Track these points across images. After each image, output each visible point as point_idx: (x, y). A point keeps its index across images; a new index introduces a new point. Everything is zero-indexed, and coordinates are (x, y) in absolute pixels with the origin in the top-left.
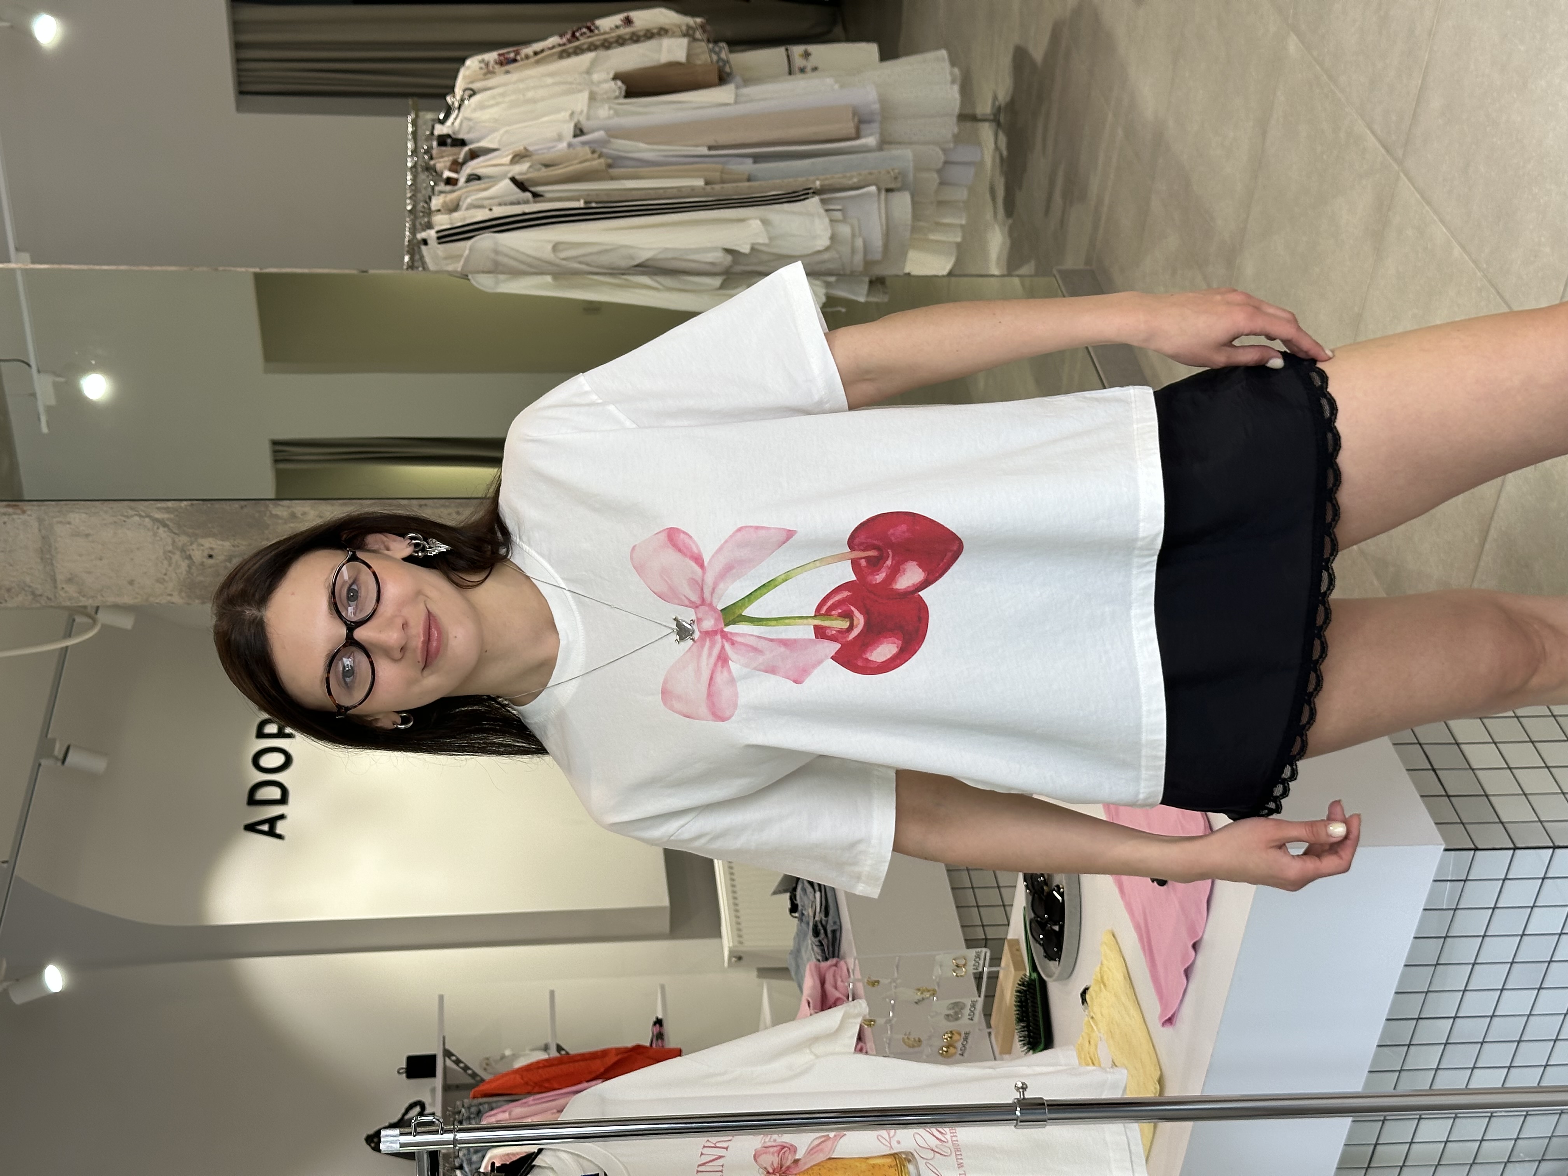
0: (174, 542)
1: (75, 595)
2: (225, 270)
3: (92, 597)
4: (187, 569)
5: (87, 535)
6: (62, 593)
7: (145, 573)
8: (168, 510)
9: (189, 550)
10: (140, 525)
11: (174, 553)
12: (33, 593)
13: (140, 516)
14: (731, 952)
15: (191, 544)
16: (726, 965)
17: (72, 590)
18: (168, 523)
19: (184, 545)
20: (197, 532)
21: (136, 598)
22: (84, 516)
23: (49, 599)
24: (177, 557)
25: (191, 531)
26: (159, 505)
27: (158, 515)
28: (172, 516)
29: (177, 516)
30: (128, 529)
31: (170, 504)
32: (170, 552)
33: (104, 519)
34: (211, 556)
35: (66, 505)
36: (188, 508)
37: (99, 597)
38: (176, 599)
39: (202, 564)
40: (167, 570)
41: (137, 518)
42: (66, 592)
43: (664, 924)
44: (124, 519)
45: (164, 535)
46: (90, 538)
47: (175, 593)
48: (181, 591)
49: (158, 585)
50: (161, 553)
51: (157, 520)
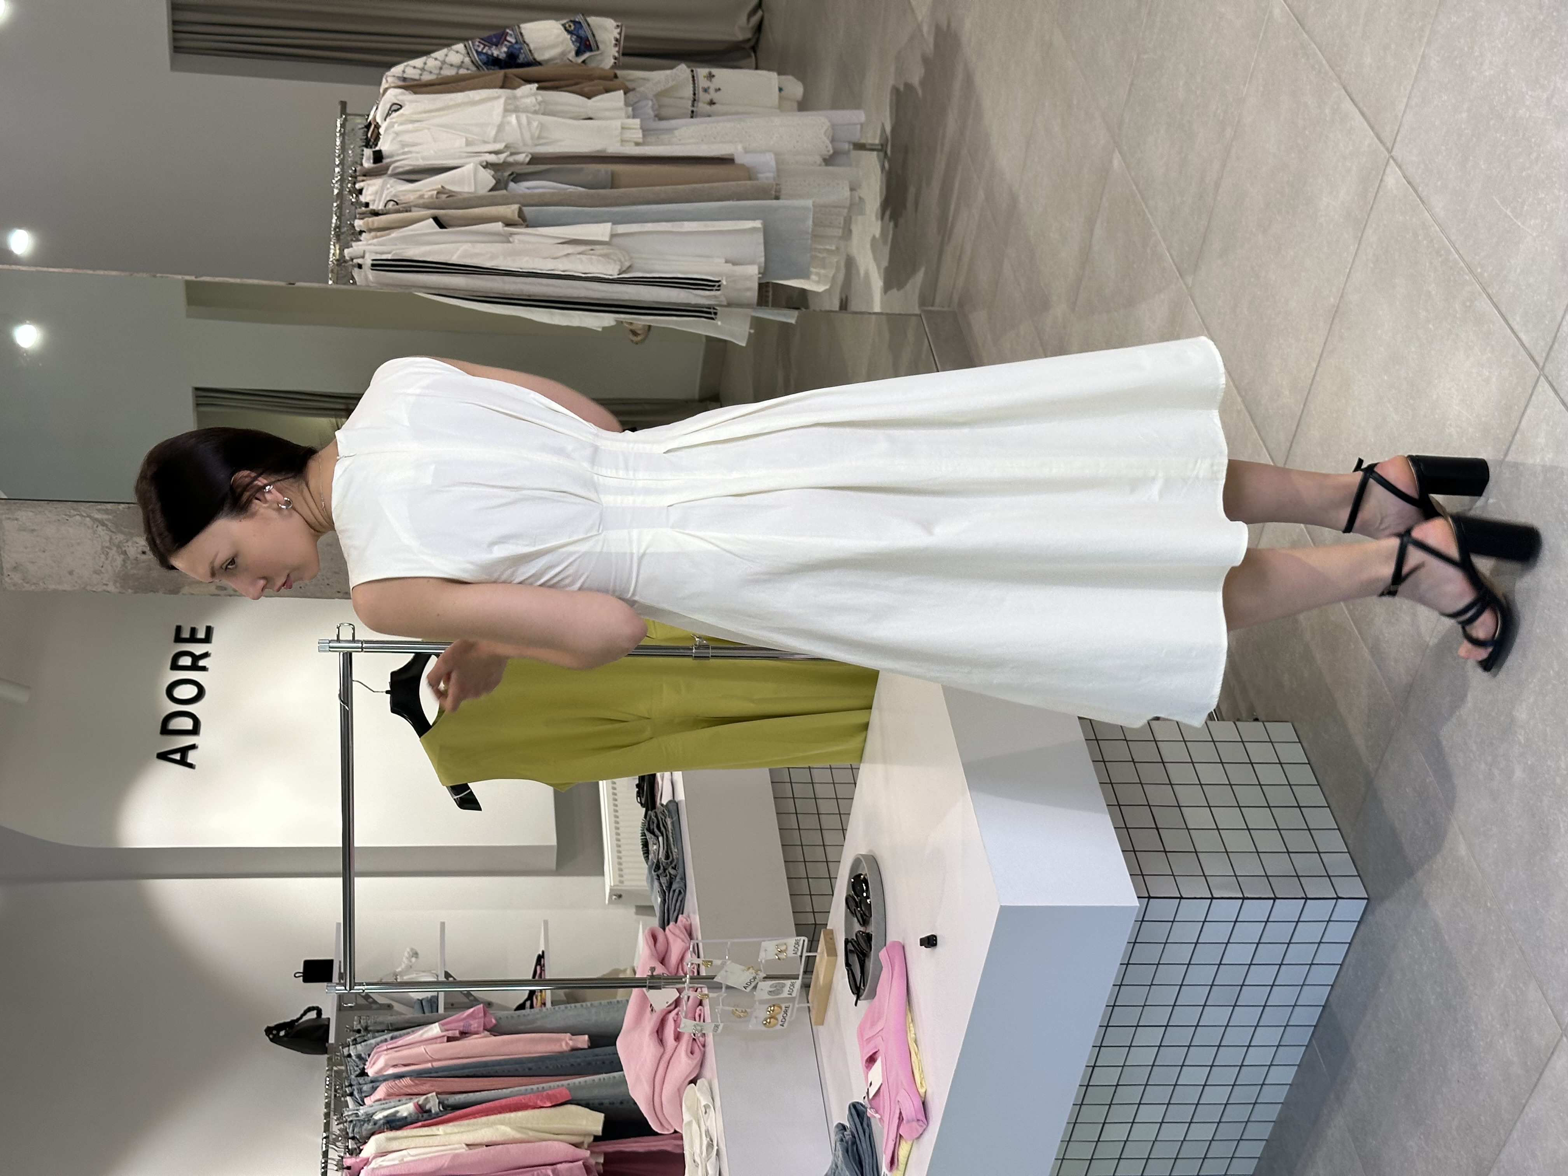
0: (111, 539)
1: (20, 581)
2: (162, 277)
3: (34, 584)
4: (122, 563)
5: (33, 530)
6: (7, 579)
7: (84, 565)
8: (107, 512)
9: (125, 547)
10: (81, 523)
11: (111, 549)
13: (82, 516)
14: (611, 890)
15: (127, 542)
16: (607, 902)
17: (17, 577)
18: (106, 522)
19: (119, 543)
20: (133, 531)
21: (74, 586)
22: (31, 514)
24: (113, 552)
25: (127, 530)
26: (99, 506)
27: (98, 516)
28: (107, 516)
29: (115, 517)
30: (71, 526)
31: (109, 506)
32: (107, 547)
33: (48, 518)
35: (15, 503)
36: (126, 510)
37: (41, 584)
38: (111, 588)
39: (136, 559)
40: (104, 563)
41: (78, 518)
42: (11, 579)
43: (551, 862)
44: (67, 518)
45: (102, 533)
46: (35, 533)
47: (111, 584)
48: (115, 582)
49: (95, 576)
50: (99, 548)
51: (97, 520)
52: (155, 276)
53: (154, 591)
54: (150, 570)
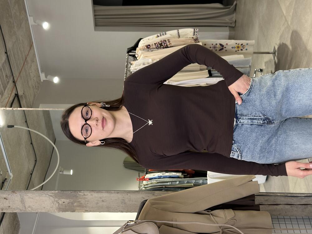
0: (54, 200)
1: (31, 210)
3: (35, 210)
4: (58, 205)
5: (32, 198)
7: (48, 206)
8: (52, 193)
9: (58, 201)
12: (20, 210)
20: (60, 198)
22: (31, 194)
23: (24, 211)
24: (55, 203)
26: (50, 192)
27: (49, 194)
28: (53, 194)
30: (43, 197)
33: (36, 195)
34: (64, 203)
36: (58, 193)
39: (62, 204)
40: (53, 205)
41: (45, 195)
42: (28, 209)
44: (41, 195)
45: (52, 198)
48: (57, 210)
49: (51, 208)
50: (51, 202)
53: (68, 211)
54: (66, 206)
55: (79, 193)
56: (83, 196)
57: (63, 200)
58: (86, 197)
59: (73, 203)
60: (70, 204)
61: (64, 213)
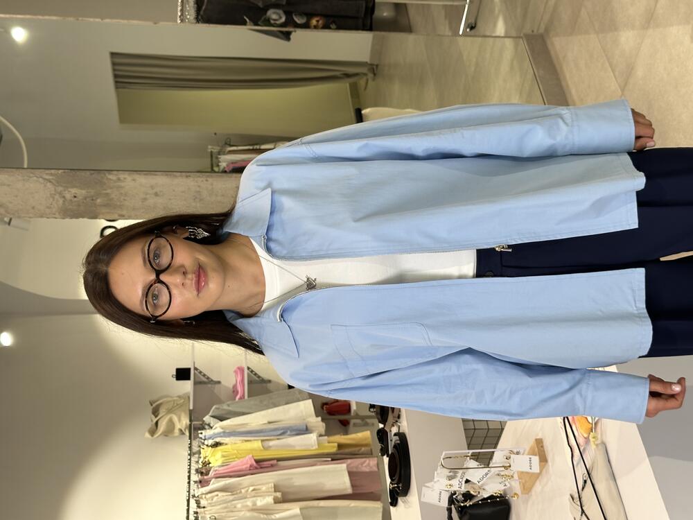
0: (55, 190)
1: (4, 213)
4: (63, 202)
5: (9, 185)
7: (41, 204)
8: (51, 174)
9: (63, 194)
10: (37, 181)
11: (55, 195)
13: (37, 176)
15: (65, 190)
18: (52, 180)
19: (61, 191)
20: (68, 185)
21: (36, 215)
22: (6, 176)
24: (57, 197)
25: (64, 185)
26: (48, 172)
27: (47, 177)
28: (54, 178)
29: (57, 177)
30: (31, 183)
31: (53, 171)
32: (53, 194)
33: (17, 178)
34: (75, 197)
36: (63, 173)
37: (17, 214)
38: (57, 216)
39: (71, 200)
40: (52, 202)
41: (35, 178)
44: (28, 178)
45: (50, 187)
46: (11, 187)
47: (57, 214)
48: (59, 213)
49: (47, 210)
50: (49, 195)
51: (45, 179)
52: (78, 20)
53: (83, 217)
54: (79, 206)
55: (107, 175)
56: (115, 182)
57: (74, 191)
58: (122, 184)
59: (94, 198)
60: (88, 199)
61: (74, 220)
